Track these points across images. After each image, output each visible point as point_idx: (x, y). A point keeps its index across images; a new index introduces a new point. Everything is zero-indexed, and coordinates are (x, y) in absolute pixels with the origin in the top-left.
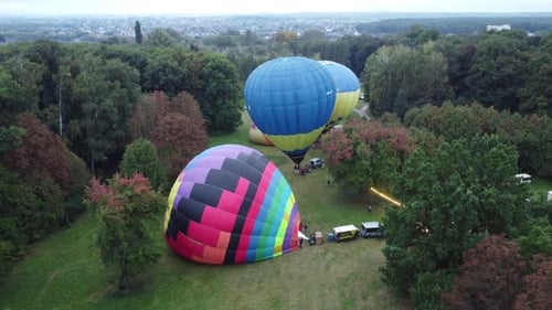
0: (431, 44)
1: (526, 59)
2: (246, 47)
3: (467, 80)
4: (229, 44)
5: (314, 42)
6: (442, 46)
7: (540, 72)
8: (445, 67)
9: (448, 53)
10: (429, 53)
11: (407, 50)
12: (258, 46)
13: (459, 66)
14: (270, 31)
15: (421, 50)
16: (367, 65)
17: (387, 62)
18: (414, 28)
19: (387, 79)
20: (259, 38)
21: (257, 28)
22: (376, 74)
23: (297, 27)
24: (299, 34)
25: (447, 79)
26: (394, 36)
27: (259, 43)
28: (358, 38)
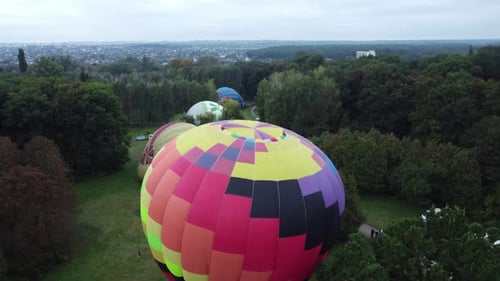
0: (321, 69)
1: (411, 83)
2: (142, 74)
3: (359, 104)
4: (125, 71)
5: (207, 68)
6: (333, 72)
7: (429, 96)
8: (338, 92)
9: (338, 77)
10: (320, 79)
11: (299, 76)
12: (154, 72)
13: (349, 91)
14: (168, 57)
15: (312, 75)
16: (259, 89)
17: (280, 88)
18: (300, 54)
19: (281, 106)
20: (157, 64)
21: (157, 55)
22: (271, 101)
23: (193, 54)
24: (195, 60)
25: (340, 104)
26: (281, 61)
27: (156, 69)
28: (249, 64)
